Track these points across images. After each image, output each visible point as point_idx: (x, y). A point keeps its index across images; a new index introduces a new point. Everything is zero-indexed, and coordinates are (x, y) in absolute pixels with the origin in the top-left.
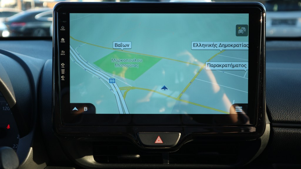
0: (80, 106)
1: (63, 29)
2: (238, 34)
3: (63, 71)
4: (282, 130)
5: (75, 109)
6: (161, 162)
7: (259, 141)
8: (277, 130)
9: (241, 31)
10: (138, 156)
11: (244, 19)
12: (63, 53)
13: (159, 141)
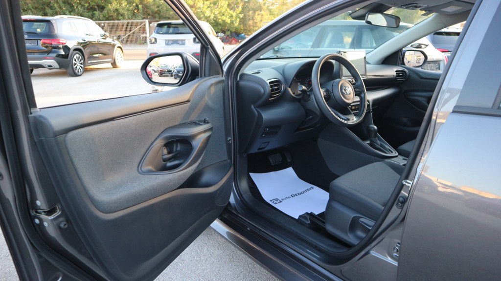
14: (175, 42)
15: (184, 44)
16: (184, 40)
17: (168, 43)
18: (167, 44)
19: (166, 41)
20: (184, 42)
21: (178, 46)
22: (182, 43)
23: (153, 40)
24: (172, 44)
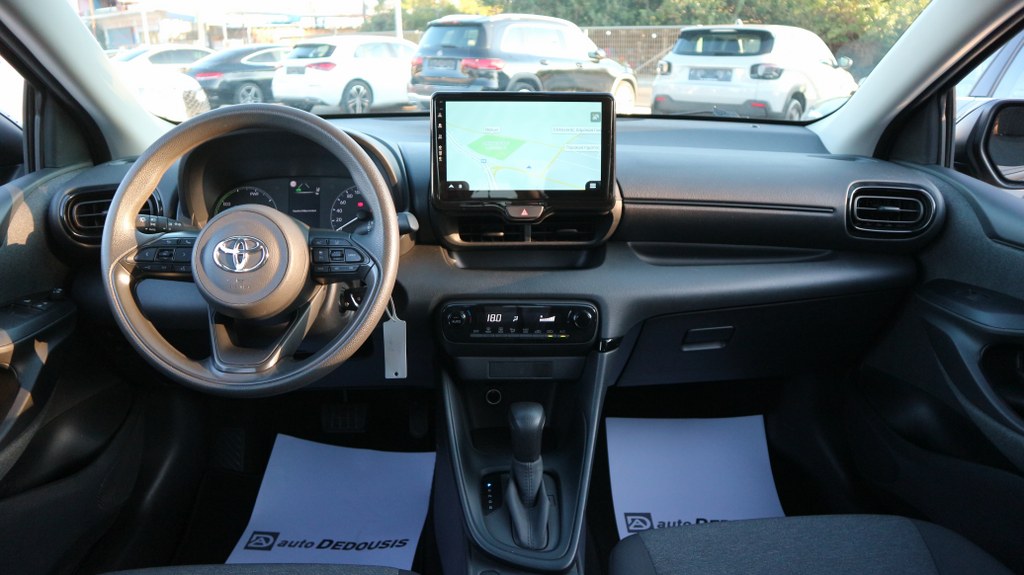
0: (456, 184)
1: (440, 116)
2: (592, 121)
3: (441, 153)
4: (632, 206)
5: (451, 186)
6: (523, 240)
7: (611, 216)
8: (627, 206)
9: (595, 118)
10: (502, 234)
11: (597, 107)
12: (440, 137)
13: (524, 213)
14: (711, 73)
15: (728, 79)
16: (731, 70)
17: (695, 74)
18: (692, 77)
19: (692, 69)
20: (729, 73)
21: (715, 82)
22: (726, 75)
23: (665, 69)
24: (703, 77)
